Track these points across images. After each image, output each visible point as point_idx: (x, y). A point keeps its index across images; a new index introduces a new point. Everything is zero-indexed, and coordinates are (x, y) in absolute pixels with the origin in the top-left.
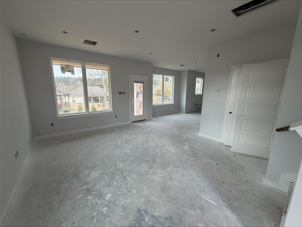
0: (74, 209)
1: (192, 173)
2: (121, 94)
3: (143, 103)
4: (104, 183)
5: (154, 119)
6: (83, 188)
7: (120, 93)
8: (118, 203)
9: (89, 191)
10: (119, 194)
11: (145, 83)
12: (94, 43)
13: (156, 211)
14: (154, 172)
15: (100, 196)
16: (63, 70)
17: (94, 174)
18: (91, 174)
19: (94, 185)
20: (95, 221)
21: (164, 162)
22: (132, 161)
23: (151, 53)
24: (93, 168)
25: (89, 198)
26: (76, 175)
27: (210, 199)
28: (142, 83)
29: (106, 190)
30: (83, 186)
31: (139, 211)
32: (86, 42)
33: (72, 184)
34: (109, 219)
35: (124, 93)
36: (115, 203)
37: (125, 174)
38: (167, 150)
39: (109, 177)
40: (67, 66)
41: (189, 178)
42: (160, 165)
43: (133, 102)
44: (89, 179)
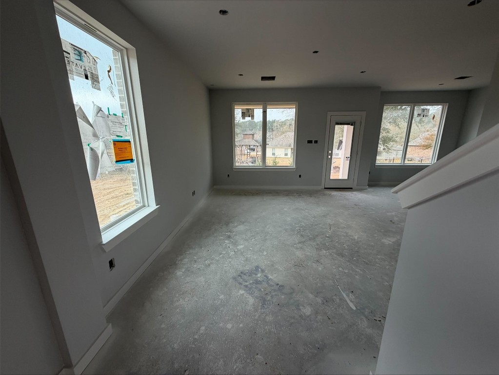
0: (213, 243)
1: (357, 270)
2: (312, 143)
3: (349, 159)
4: (244, 236)
5: (371, 189)
6: (227, 234)
7: (310, 142)
8: (244, 254)
9: (229, 237)
10: (250, 249)
11: (358, 124)
12: (273, 78)
13: (272, 275)
14: (301, 248)
15: (235, 244)
16: (244, 115)
17: (241, 228)
18: (239, 227)
19: (236, 235)
20: (221, 256)
21: (325, 244)
22: (286, 230)
23: (362, 72)
24: (243, 223)
25: (226, 241)
26: (227, 224)
27: (351, 301)
28: (352, 125)
29: (242, 242)
30: (227, 232)
31: (257, 267)
32: (263, 78)
33: (221, 228)
34: (230, 260)
35: (316, 142)
36: (242, 253)
37: (267, 237)
38: (346, 233)
39: (252, 235)
40: (248, 110)
41: (346, 271)
42: (318, 244)
43: (330, 157)
44: (235, 230)
